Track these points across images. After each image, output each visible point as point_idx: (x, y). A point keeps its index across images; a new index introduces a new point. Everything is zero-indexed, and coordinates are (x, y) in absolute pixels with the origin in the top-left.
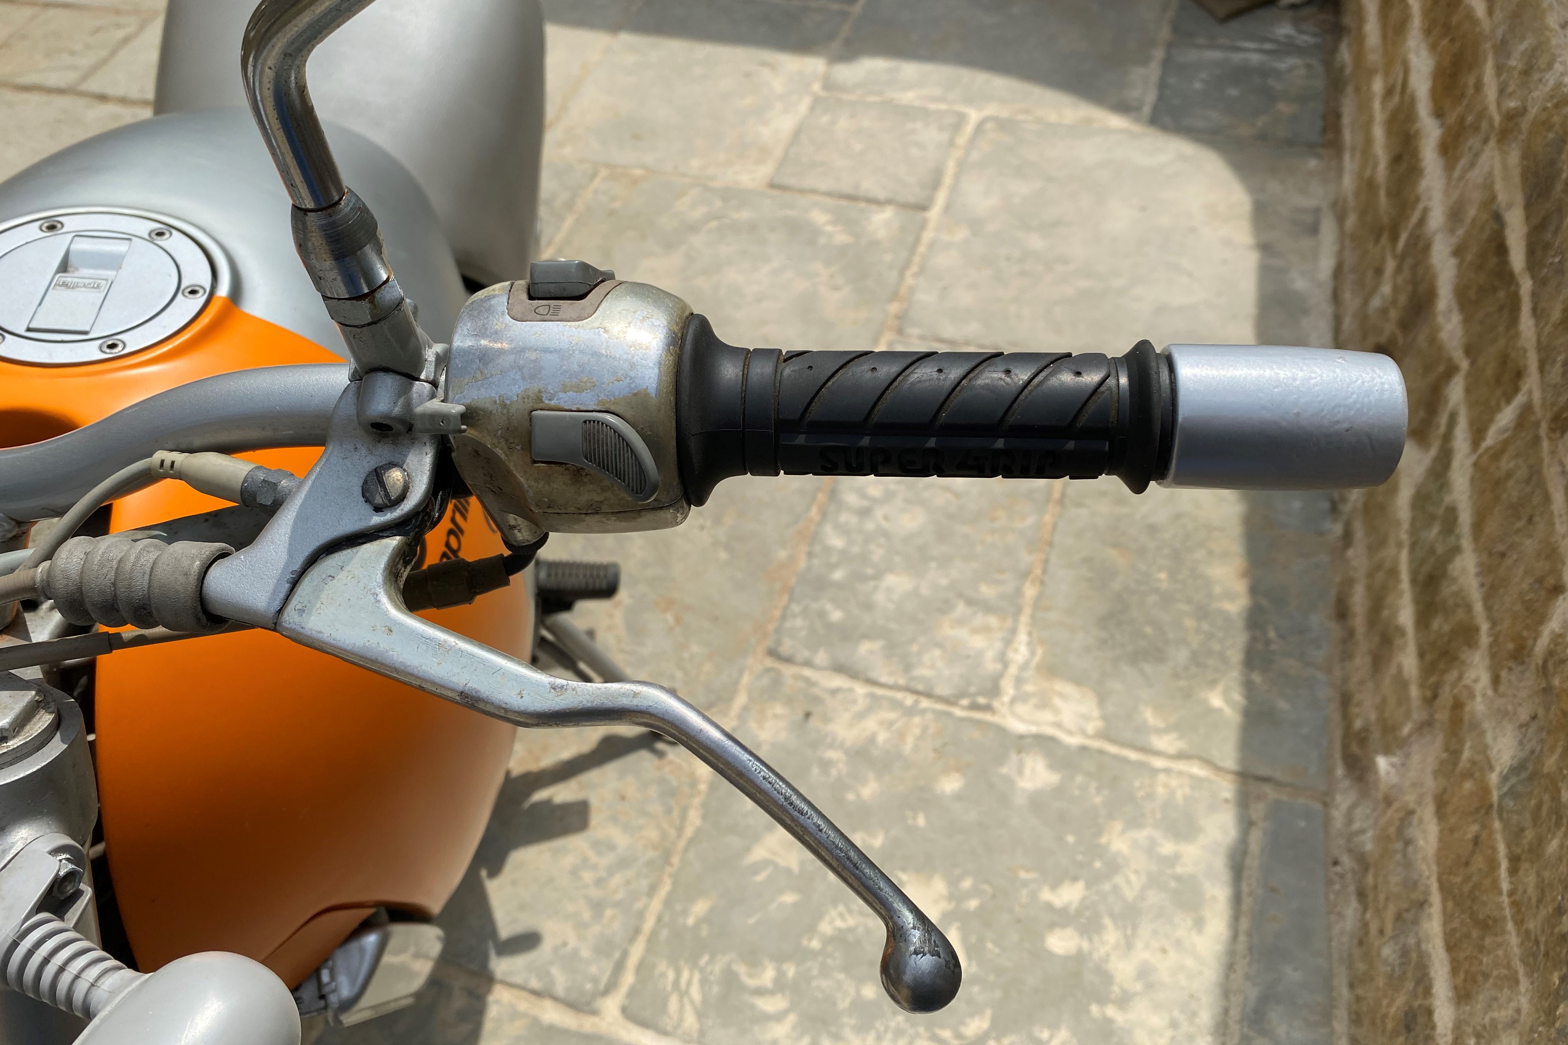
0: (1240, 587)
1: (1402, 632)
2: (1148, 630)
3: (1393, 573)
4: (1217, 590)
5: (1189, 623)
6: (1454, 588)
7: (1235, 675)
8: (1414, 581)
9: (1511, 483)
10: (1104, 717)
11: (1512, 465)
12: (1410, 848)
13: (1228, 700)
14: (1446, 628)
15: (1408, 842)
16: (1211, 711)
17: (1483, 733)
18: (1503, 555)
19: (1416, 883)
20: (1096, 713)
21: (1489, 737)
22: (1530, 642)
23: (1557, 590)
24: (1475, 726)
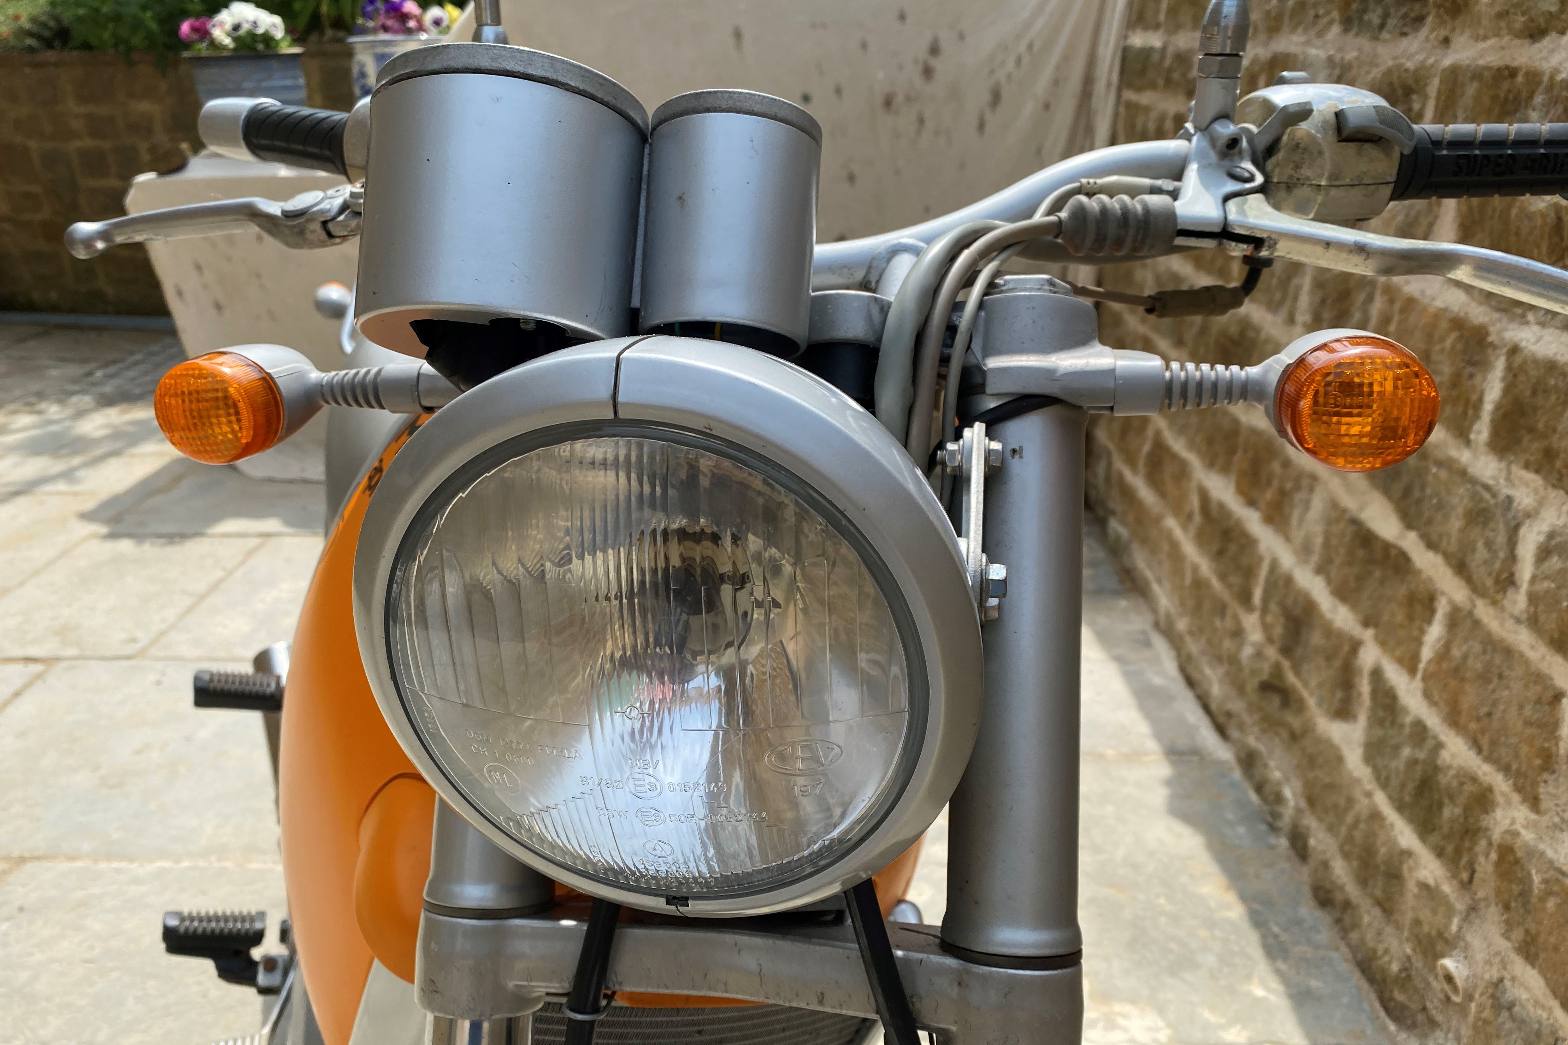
0: (1231, 898)
1: (1407, 854)
2: (1173, 946)
3: (1376, 816)
4: (1213, 904)
5: (1203, 933)
6: (1452, 772)
7: (1262, 966)
8: (1400, 807)
9: (1470, 662)
10: (1169, 1025)
11: (1464, 648)
12: (1517, 1009)
13: (1267, 988)
14: (1458, 811)
15: (1510, 1007)
16: (1258, 1001)
17: (1543, 854)
18: (1489, 714)
19: (1538, 1034)
20: (1161, 1023)
21: (1550, 853)
22: (1554, 749)
23: (1558, 696)
24: (1531, 852)
